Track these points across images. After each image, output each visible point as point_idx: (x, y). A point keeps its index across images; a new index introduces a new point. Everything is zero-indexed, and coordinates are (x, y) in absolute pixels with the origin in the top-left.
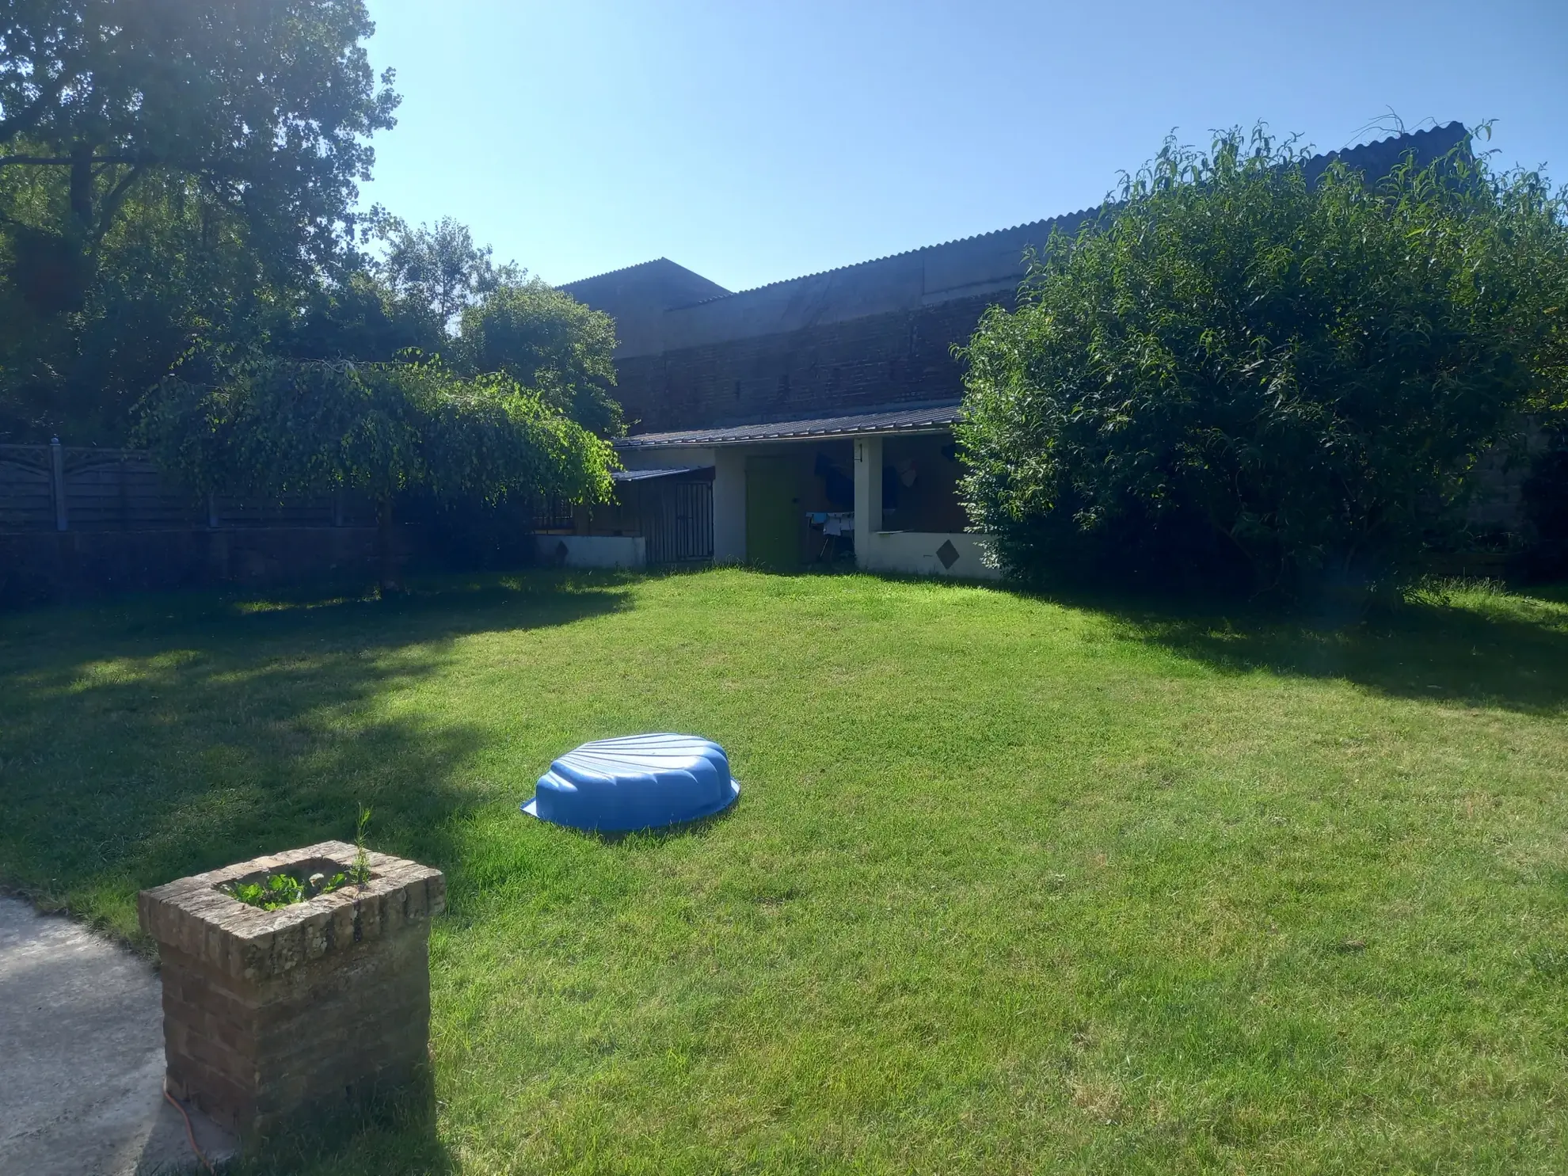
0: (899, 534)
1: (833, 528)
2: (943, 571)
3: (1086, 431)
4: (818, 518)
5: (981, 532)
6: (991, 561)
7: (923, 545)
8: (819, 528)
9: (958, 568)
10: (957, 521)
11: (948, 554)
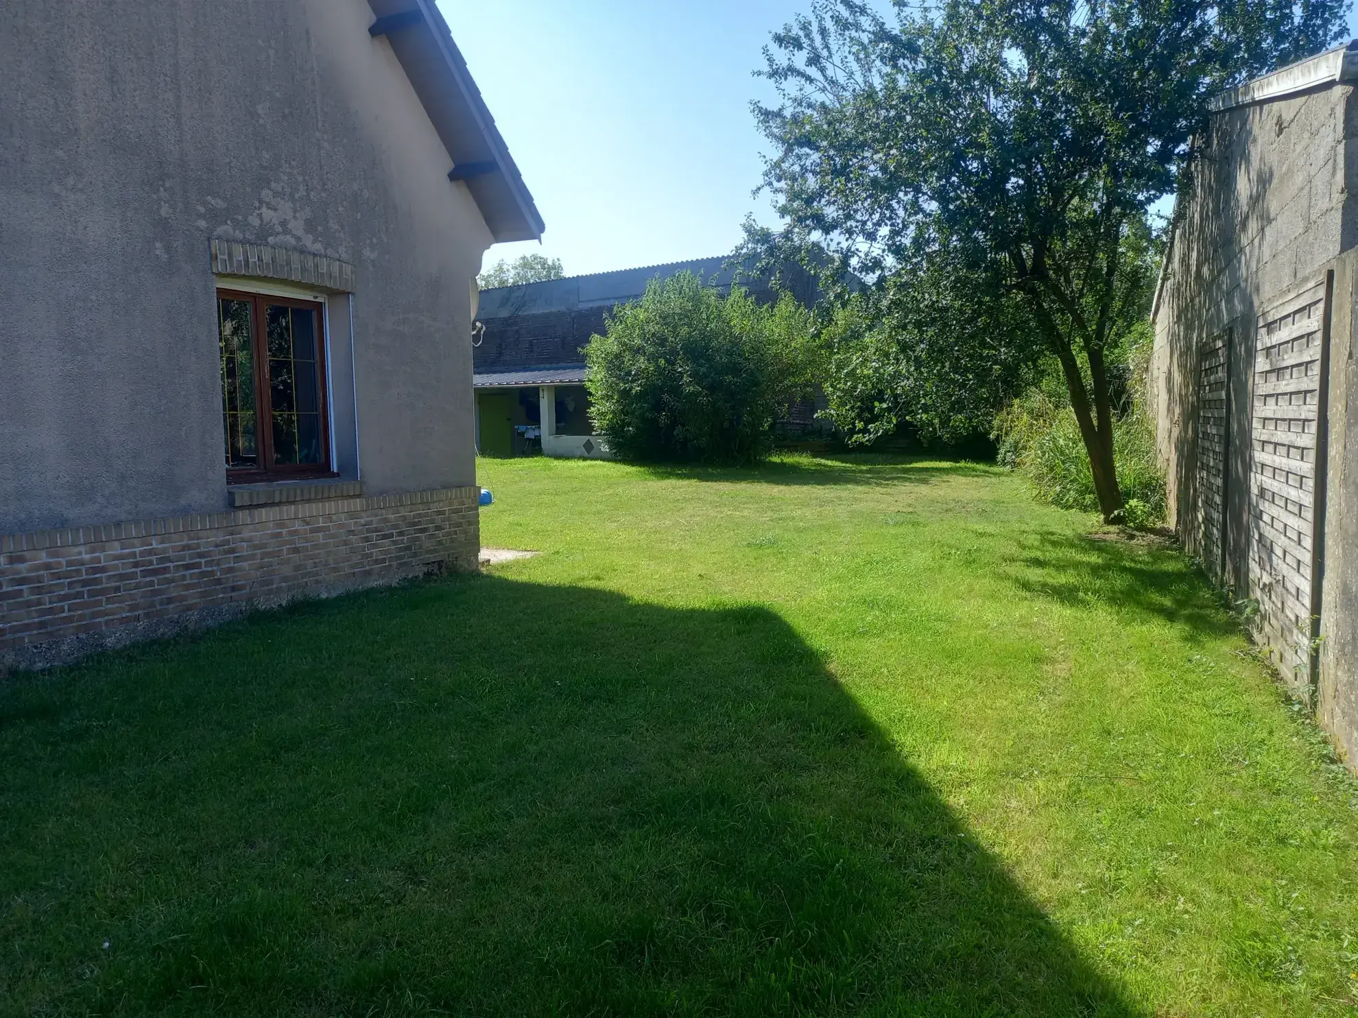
0: (564, 437)
1: (531, 434)
2: (586, 454)
3: (625, 394)
4: (522, 428)
5: (599, 435)
6: (605, 448)
7: (576, 441)
8: (522, 434)
9: (593, 453)
10: (588, 430)
11: (589, 446)
